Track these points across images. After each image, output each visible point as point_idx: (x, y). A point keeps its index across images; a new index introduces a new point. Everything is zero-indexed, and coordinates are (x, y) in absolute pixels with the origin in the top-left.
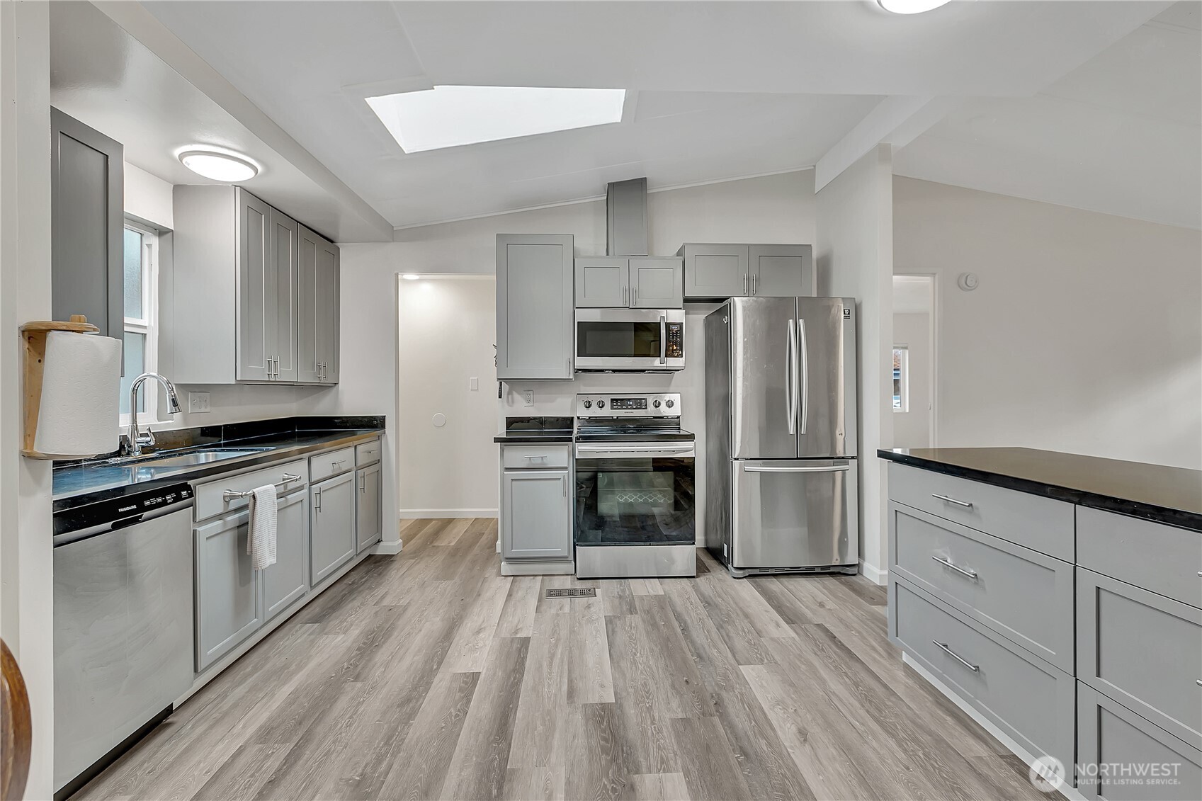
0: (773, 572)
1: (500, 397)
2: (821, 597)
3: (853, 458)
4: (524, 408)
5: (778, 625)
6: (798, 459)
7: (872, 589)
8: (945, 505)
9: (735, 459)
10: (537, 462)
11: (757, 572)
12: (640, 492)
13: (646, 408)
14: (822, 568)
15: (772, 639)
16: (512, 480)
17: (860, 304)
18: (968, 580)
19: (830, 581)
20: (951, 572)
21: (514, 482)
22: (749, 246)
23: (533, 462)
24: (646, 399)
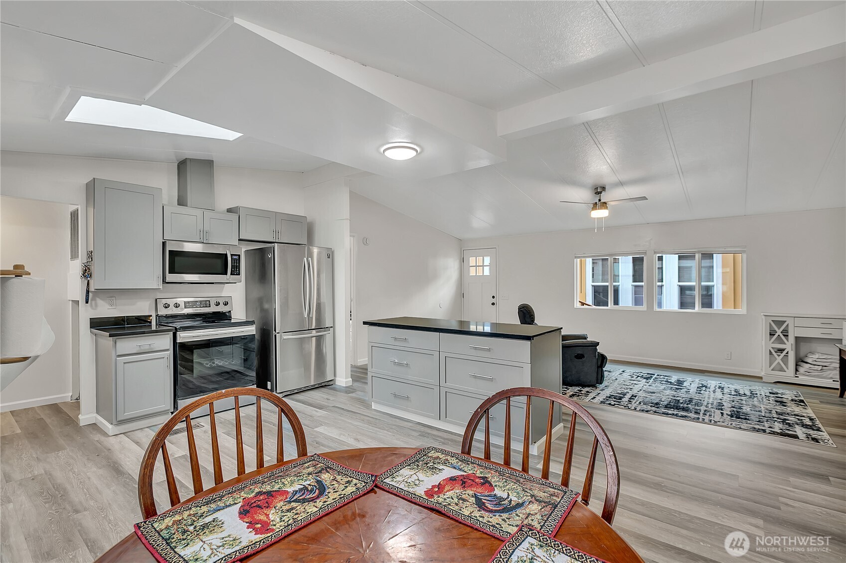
0: (296, 391)
1: (87, 302)
2: (326, 396)
3: (331, 327)
4: (106, 310)
5: (316, 411)
6: (308, 330)
7: (343, 388)
8: (395, 340)
9: (278, 333)
10: (146, 348)
11: (289, 393)
12: (225, 358)
13: (210, 307)
14: (319, 384)
15: (318, 416)
16: (124, 363)
17: (334, 251)
18: (404, 366)
19: (323, 389)
20: (397, 365)
21: (125, 365)
22: (276, 212)
23: (142, 348)
24: (209, 301)
